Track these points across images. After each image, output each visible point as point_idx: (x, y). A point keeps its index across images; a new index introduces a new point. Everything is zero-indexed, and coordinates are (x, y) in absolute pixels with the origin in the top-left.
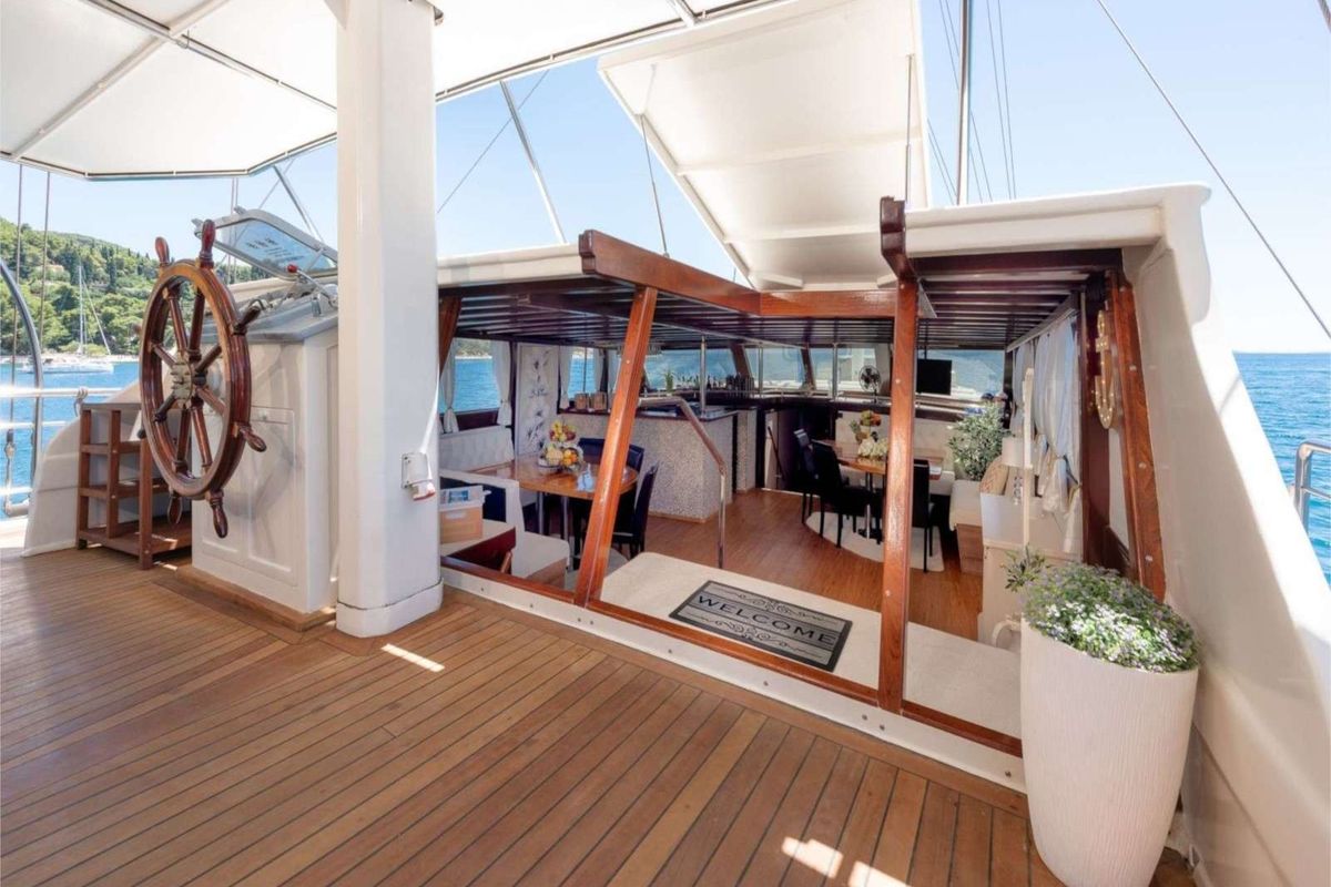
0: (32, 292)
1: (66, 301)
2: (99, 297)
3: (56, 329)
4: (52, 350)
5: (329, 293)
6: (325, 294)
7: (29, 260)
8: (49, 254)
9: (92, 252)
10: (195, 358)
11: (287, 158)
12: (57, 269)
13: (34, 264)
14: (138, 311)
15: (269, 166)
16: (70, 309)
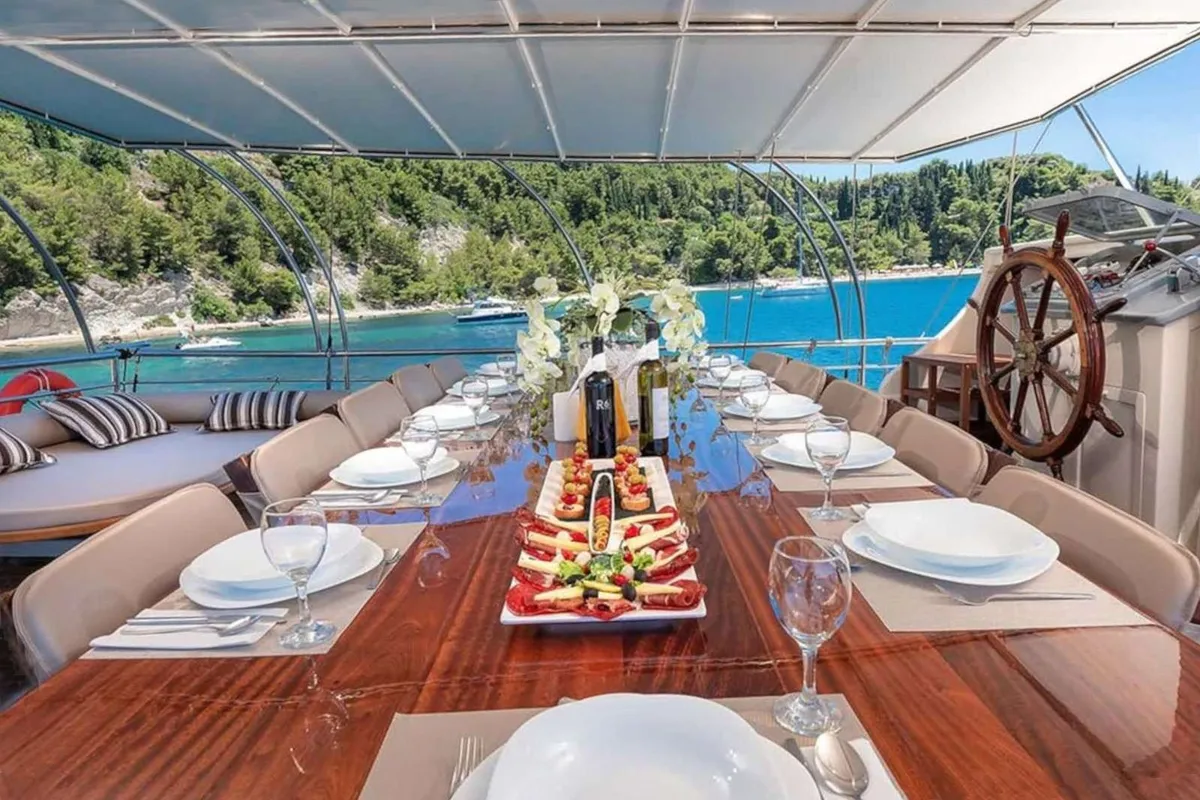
0: (748, 226)
1: (772, 232)
2: (791, 224)
3: (766, 258)
4: (763, 275)
5: (1192, 267)
6: (1187, 269)
7: (746, 200)
8: (756, 192)
9: (785, 185)
10: (1039, 336)
11: (1095, 91)
12: (761, 204)
13: (748, 203)
14: (821, 234)
15: (1068, 106)
16: (774, 238)
